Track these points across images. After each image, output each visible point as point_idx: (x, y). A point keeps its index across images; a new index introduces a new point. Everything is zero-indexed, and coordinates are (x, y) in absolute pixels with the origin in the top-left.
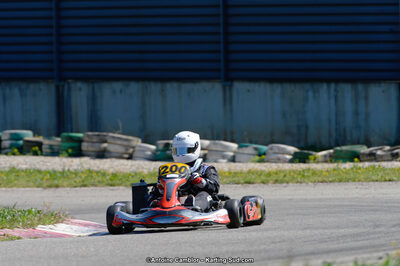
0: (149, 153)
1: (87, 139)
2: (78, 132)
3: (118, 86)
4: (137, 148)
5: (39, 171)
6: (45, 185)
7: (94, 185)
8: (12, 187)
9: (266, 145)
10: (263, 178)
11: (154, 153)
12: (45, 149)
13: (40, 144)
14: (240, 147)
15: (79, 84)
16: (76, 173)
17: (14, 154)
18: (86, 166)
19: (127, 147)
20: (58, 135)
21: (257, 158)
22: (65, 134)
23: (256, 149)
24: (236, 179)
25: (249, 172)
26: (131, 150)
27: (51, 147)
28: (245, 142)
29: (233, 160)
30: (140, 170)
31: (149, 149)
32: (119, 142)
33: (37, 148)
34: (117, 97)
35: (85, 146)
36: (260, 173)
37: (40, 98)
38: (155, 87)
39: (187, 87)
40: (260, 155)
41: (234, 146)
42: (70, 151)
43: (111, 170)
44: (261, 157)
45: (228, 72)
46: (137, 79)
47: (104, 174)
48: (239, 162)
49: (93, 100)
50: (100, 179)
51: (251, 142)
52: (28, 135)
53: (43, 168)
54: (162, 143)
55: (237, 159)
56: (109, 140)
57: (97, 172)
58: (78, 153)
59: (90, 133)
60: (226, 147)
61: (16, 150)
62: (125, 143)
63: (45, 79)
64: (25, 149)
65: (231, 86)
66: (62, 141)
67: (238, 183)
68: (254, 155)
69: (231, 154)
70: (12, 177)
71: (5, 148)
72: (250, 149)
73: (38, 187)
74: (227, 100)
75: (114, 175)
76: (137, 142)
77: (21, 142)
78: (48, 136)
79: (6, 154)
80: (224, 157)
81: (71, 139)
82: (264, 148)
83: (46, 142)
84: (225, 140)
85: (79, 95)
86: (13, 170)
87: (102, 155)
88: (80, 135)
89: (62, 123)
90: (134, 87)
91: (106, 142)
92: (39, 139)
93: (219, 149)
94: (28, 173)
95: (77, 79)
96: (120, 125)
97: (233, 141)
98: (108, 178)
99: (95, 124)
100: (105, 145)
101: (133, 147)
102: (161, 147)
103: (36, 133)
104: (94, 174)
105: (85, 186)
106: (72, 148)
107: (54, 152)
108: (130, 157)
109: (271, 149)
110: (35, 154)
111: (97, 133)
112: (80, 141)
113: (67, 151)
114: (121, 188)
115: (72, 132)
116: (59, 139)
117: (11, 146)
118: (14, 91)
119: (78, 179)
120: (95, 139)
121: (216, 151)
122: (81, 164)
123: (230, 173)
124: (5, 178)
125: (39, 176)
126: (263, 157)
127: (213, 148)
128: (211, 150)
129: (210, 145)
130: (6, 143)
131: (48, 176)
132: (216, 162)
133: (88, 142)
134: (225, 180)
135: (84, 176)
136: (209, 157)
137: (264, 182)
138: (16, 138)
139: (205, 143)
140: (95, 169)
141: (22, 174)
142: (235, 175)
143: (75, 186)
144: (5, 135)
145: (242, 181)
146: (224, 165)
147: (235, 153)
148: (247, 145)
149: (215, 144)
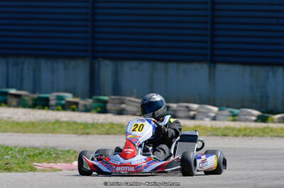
1: (110, 101)
2: (105, 95)
3: (134, 64)
5: (76, 123)
6: (80, 132)
7: (115, 134)
8: (56, 133)
9: (238, 108)
10: (235, 133)
12: (81, 107)
13: (77, 104)
14: (220, 110)
15: (107, 62)
16: (102, 125)
17: (58, 110)
18: (109, 120)
20: (90, 97)
21: (231, 118)
22: (95, 97)
23: (231, 112)
24: (216, 133)
25: (226, 128)
27: (85, 106)
28: (223, 106)
29: (214, 119)
32: (134, 104)
33: (74, 107)
34: (132, 72)
35: (109, 106)
36: (233, 129)
37: (79, 71)
38: (160, 66)
39: (183, 66)
40: (234, 115)
41: (215, 109)
42: (99, 109)
44: (234, 117)
45: (213, 56)
46: (148, 60)
48: (219, 120)
49: (116, 73)
50: (119, 129)
51: (228, 107)
52: (69, 97)
53: (79, 120)
55: (218, 117)
56: (127, 102)
57: (118, 125)
58: (104, 111)
59: (113, 97)
60: (210, 111)
61: (60, 108)
63: (82, 57)
64: (66, 106)
65: (215, 67)
66: (94, 102)
67: (217, 135)
68: (229, 116)
69: (213, 115)
70: (56, 126)
71: (52, 106)
72: (227, 112)
73: (75, 133)
74: (212, 76)
77: (63, 102)
78: (83, 98)
79: (53, 110)
80: (208, 117)
81: (99, 101)
82: (236, 111)
83: (82, 102)
84: (210, 104)
85: (106, 69)
86: (57, 122)
87: (121, 112)
88: (106, 98)
89: (93, 89)
90: (146, 65)
91: (123, 103)
92: (77, 100)
93: (204, 110)
94: (68, 123)
95: (105, 58)
96: (135, 91)
97: (214, 105)
99: (117, 90)
100: (123, 106)
103: (75, 95)
104: (115, 126)
105: (108, 134)
106: (100, 107)
107: (87, 110)
109: (242, 112)
110: (73, 110)
111: (118, 97)
112: (105, 102)
113: (96, 109)
115: (100, 95)
116: (90, 101)
117: (57, 105)
118: (60, 65)
119: (103, 129)
120: (117, 101)
121: (202, 112)
122: (106, 119)
123: (212, 128)
124: (51, 126)
125: (76, 127)
126: (236, 118)
127: (201, 110)
128: (198, 112)
129: (198, 108)
130: (53, 102)
131: (82, 127)
132: (202, 119)
133: (111, 103)
134: (208, 133)
135: (107, 127)
136: (198, 117)
137: (236, 136)
138: (60, 98)
139: (195, 106)
140: (116, 122)
141: (64, 124)
142: (216, 129)
143: (102, 134)
144: (52, 97)
145: (220, 134)
146: (207, 123)
147: (216, 114)
148: (224, 108)
149: (202, 107)
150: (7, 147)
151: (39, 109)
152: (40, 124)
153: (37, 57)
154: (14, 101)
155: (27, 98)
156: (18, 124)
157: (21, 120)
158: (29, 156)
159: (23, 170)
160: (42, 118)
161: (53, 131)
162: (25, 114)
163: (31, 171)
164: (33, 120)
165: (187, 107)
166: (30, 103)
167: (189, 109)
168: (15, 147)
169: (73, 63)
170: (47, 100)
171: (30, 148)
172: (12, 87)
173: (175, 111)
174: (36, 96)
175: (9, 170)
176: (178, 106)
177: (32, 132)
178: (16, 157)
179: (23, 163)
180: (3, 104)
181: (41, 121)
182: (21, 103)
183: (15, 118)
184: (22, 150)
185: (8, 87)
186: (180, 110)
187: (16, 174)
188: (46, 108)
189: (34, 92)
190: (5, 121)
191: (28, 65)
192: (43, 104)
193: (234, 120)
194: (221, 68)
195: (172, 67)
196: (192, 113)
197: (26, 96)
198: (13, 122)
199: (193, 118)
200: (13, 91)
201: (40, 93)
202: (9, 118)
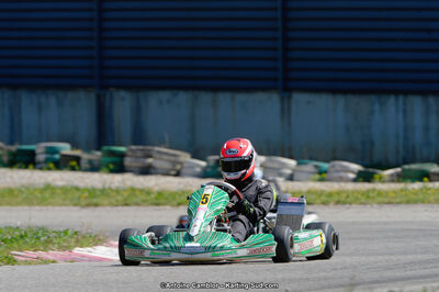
0: (198, 170)
1: (130, 153)
2: (121, 145)
3: (165, 95)
4: (186, 165)
5: (77, 189)
6: (83, 203)
7: (137, 204)
8: (47, 205)
9: (328, 161)
10: (324, 198)
11: (204, 169)
12: (84, 164)
13: (77, 159)
14: (299, 164)
15: (123, 93)
16: (118, 191)
17: (49, 169)
18: (129, 183)
19: (174, 163)
20: (98, 149)
21: (317, 176)
22: (105, 148)
23: (316, 167)
25: (309, 192)
26: (178, 167)
27: (90, 162)
28: (303, 158)
29: (291, 178)
30: (189, 188)
31: (198, 165)
32: (165, 157)
33: (74, 163)
34: (164, 108)
35: (128, 162)
36: (320, 193)
37: (79, 108)
38: (205, 97)
39: (241, 97)
40: (320, 173)
41: (292, 163)
42: (111, 166)
43: (156, 189)
44: (322, 175)
45: (287, 80)
46: (186, 88)
47: (148, 192)
48: (298, 180)
49: (138, 111)
50: (144, 197)
51: (311, 159)
52: (65, 149)
53: (81, 185)
54: (212, 158)
55: (296, 176)
56: (155, 155)
57: (142, 191)
58: (119, 168)
59: (134, 147)
60: (284, 165)
61: (51, 165)
62: (172, 158)
63: (85, 87)
64: (62, 163)
65: (290, 97)
66: (103, 156)
68: (313, 173)
69: (288, 172)
70: (47, 195)
71: (39, 163)
72: (310, 167)
73: (75, 205)
74: (285, 112)
75: (160, 194)
76: (186, 158)
77: (57, 156)
78: (87, 149)
79: (41, 169)
80: (281, 175)
81: (113, 153)
82: (325, 166)
83: (85, 156)
84: (283, 156)
85: (122, 105)
86: (48, 187)
87: (146, 171)
88: (123, 149)
89: (103, 135)
90: (183, 97)
91: (150, 156)
92: (77, 153)
93: (276, 166)
94: (65, 190)
95: (119, 87)
96: (167, 137)
97: (291, 157)
98: (153, 196)
99: (139, 137)
100: (150, 160)
101: (181, 163)
102: (212, 163)
103: (75, 146)
104: (137, 193)
105: (127, 205)
106: (114, 163)
107: (94, 168)
108: (178, 174)
109: (333, 167)
110: (73, 169)
111: (141, 147)
112: (122, 155)
113: (107, 166)
114: (168, 207)
115: (114, 145)
116: (99, 153)
117: (47, 161)
118: (51, 100)
119: (120, 198)
120: (139, 154)
121: (274, 169)
122: (123, 181)
124: (39, 195)
125: (77, 194)
126: (324, 176)
127: (270, 165)
128: (266, 168)
129: (266, 162)
130: (41, 157)
131: (86, 194)
133: (131, 156)
135: (126, 194)
137: (325, 203)
138: (52, 151)
139: (261, 159)
140: (139, 186)
141: (58, 191)
143: (117, 206)
144: (40, 149)
147: (294, 170)
148: (306, 161)
149: (271, 161)
151: (20, 168)
152: (21, 191)
153: (14, 87)
155: (1, 153)
158: (4, 241)
160: (25, 182)
161: (42, 202)
163: (8, 264)
164: (12, 186)
166: (5, 159)
169: (71, 95)
170: (32, 154)
171: (6, 228)
174: (14, 148)
177: (9, 204)
181: (23, 186)
188: (31, 166)
189: (11, 142)
192: (26, 160)
193: (321, 180)
194: (299, 99)
195: (224, 99)
201: (21, 144)
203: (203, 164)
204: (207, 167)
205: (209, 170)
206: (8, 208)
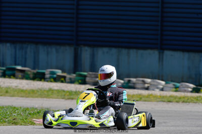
0: (120, 84)
1: (89, 75)
3: (106, 50)
5: (64, 91)
6: (66, 97)
8: (51, 97)
9: (179, 83)
10: (177, 100)
11: (122, 84)
12: (67, 80)
13: (64, 77)
14: (166, 83)
15: (86, 48)
17: (51, 82)
20: (74, 73)
21: (174, 89)
22: (78, 73)
23: (174, 85)
24: (163, 99)
25: (171, 96)
27: (70, 79)
28: (168, 81)
29: (162, 90)
31: (120, 82)
33: (63, 79)
34: (105, 55)
35: (88, 79)
36: (176, 97)
37: (67, 54)
38: (124, 51)
39: (141, 52)
40: (176, 88)
41: (163, 83)
42: (80, 81)
44: (177, 89)
45: (162, 44)
46: (115, 47)
48: (166, 91)
49: (93, 56)
51: (172, 81)
52: (59, 72)
53: (66, 89)
54: (127, 79)
55: (165, 89)
58: (84, 82)
59: (91, 73)
60: (160, 84)
61: (52, 80)
63: (70, 45)
64: (57, 79)
65: (163, 53)
66: (76, 76)
67: (164, 102)
68: (173, 88)
69: (161, 87)
70: (50, 93)
71: (47, 78)
72: (171, 85)
73: (63, 99)
74: (161, 59)
77: (55, 76)
78: (69, 73)
79: (47, 81)
80: (158, 88)
81: (81, 75)
82: (178, 85)
83: (68, 76)
84: (159, 79)
85: (86, 53)
86: (50, 90)
87: (96, 84)
88: (85, 73)
89: (76, 67)
90: (114, 51)
92: (64, 74)
93: (155, 84)
94: (58, 91)
95: (85, 45)
97: (162, 80)
99: (93, 68)
100: (97, 79)
102: (126, 82)
103: (63, 71)
106: (81, 80)
107: (72, 82)
109: (182, 85)
110: (62, 82)
111: (94, 73)
112: (85, 76)
113: (78, 81)
115: (81, 71)
116: (74, 75)
117: (50, 78)
118: (53, 50)
120: (93, 76)
121: (154, 85)
122: (85, 88)
123: (160, 96)
124: (46, 93)
125: (63, 93)
126: (178, 89)
127: (153, 83)
128: (151, 85)
129: (151, 82)
130: (47, 76)
131: (68, 94)
132: (153, 90)
133: (89, 77)
134: (158, 100)
136: (150, 88)
137: (177, 102)
138: (53, 73)
139: (149, 80)
141: (55, 92)
142: (163, 97)
144: (47, 72)
145: (166, 101)
146: (157, 92)
147: (164, 86)
148: (170, 82)
149: (153, 81)
150: (15, 108)
151: (38, 80)
152: (38, 91)
153: (37, 43)
154: (20, 75)
155: (29, 73)
156: (22, 91)
157: (24, 88)
158: (30, 114)
159: (25, 124)
160: (40, 87)
161: (48, 96)
162: (28, 84)
163: (31, 125)
164: (34, 89)
165: (143, 81)
166: (31, 76)
167: (144, 82)
168: (21, 108)
169: (62, 48)
170: (44, 74)
171: (31, 108)
172: (18, 65)
173: (134, 84)
174: (35, 71)
175: (16, 124)
176: (137, 80)
177: (32, 97)
178: (21, 115)
179: (26, 119)
180: (12, 77)
181: (39, 89)
182: (25, 76)
183: (20, 86)
184: (25, 110)
185: (16, 65)
186: (138, 83)
187: (21, 126)
188: (43, 80)
189: (34, 69)
190: (14, 89)
191: (30, 49)
192: (41, 77)
193: (176, 91)
194: (168, 54)
195: (133, 52)
196: (146, 85)
197: (28, 71)
198: (19, 89)
199: (147, 89)
200: (19, 68)
201: (39, 69)
202: (16, 87)
203: (122, 81)
204: (124, 83)
205: (125, 85)
206: (32, 98)
